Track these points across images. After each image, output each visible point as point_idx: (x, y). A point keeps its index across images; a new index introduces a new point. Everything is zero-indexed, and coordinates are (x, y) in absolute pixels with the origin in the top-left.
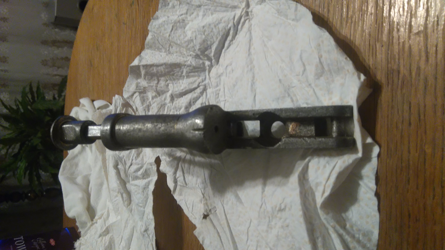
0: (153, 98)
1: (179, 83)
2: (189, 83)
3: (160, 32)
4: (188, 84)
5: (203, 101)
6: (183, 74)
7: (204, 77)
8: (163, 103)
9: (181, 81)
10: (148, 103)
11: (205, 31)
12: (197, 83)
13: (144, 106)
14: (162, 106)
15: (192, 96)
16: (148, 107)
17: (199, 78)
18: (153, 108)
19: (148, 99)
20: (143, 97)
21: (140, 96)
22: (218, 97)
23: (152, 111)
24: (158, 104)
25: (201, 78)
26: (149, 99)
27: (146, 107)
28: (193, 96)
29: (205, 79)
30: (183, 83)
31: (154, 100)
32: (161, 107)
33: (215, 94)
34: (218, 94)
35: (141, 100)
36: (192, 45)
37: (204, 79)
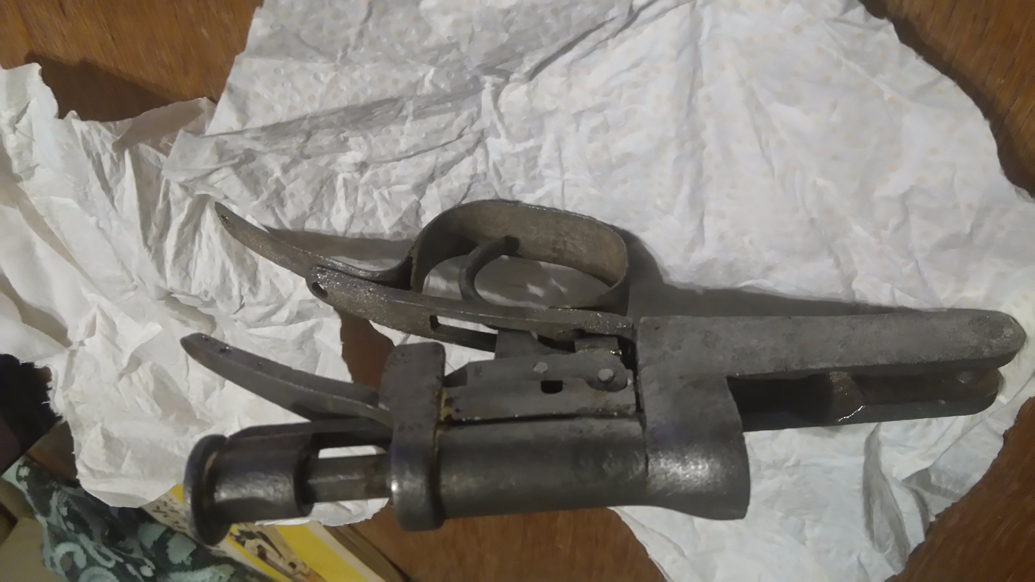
0: (285, 169)
1: (389, 132)
2: (427, 134)
3: (320, 27)
4: (424, 135)
5: (475, 168)
6: (404, 113)
7: (475, 109)
8: (325, 175)
9: (393, 128)
10: (273, 187)
11: (511, 23)
12: (455, 130)
13: (265, 196)
14: (322, 183)
15: (437, 158)
16: (278, 197)
17: (457, 116)
18: (295, 193)
19: (268, 174)
20: (251, 173)
21: (238, 174)
22: (535, 166)
23: (293, 202)
24: (308, 183)
25: (465, 114)
26: (273, 172)
27: (269, 198)
28: (440, 160)
29: (479, 113)
30: (405, 132)
31: (292, 172)
32: (321, 188)
33: (523, 160)
34: (536, 158)
35: (245, 183)
36: (453, 55)
37: (475, 115)
